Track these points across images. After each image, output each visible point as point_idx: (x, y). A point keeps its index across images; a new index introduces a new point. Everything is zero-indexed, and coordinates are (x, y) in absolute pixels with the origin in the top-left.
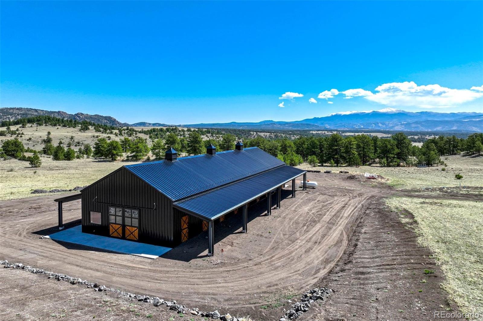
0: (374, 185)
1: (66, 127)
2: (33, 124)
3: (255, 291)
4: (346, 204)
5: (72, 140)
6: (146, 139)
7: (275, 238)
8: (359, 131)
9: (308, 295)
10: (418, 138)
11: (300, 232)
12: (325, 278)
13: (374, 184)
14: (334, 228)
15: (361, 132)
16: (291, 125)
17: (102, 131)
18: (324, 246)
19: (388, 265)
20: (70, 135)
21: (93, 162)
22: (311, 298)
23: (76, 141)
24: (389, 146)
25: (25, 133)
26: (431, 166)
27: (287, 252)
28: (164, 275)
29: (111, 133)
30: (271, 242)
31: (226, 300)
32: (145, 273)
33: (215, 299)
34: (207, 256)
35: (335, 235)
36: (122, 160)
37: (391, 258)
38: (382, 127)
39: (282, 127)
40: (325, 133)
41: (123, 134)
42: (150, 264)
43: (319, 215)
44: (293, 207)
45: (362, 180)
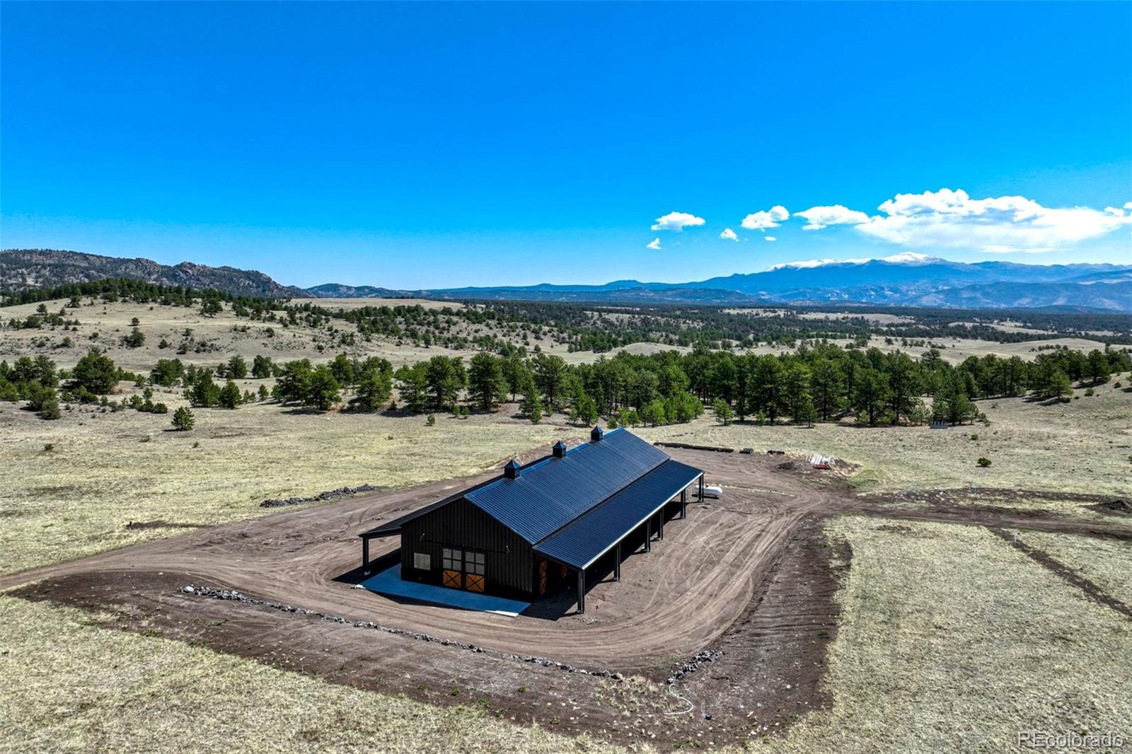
0: (823, 484)
1: (169, 304)
2: (96, 298)
3: (640, 654)
4: (763, 531)
5: (189, 338)
6: (352, 335)
7: (658, 588)
8: (838, 308)
9: (697, 657)
10: (974, 327)
11: (691, 581)
12: (717, 640)
13: (824, 481)
14: (738, 573)
15: (841, 310)
16: (679, 291)
17: (251, 315)
18: (720, 601)
19: (788, 626)
20: (181, 324)
21: (282, 413)
22: (699, 659)
23: (197, 339)
24: (874, 386)
25: (81, 322)
26: (960, 425)
27: (673, 608)
28: (534, 636)
29: (272, 318)
30: (652, 594)
31: (611, 663)
32: (511, 634)
33: (599, 662)
34: (576, 613)
35: (737, 584)
36: (339, 408)
37: (793, 617)
38: (891, 298)
39: (657, 297)
40: (757, 314)
41: (298, 321)
42: (512, 623)
43: (719, 551)
44: (682, 536)
45: (805, 472)
